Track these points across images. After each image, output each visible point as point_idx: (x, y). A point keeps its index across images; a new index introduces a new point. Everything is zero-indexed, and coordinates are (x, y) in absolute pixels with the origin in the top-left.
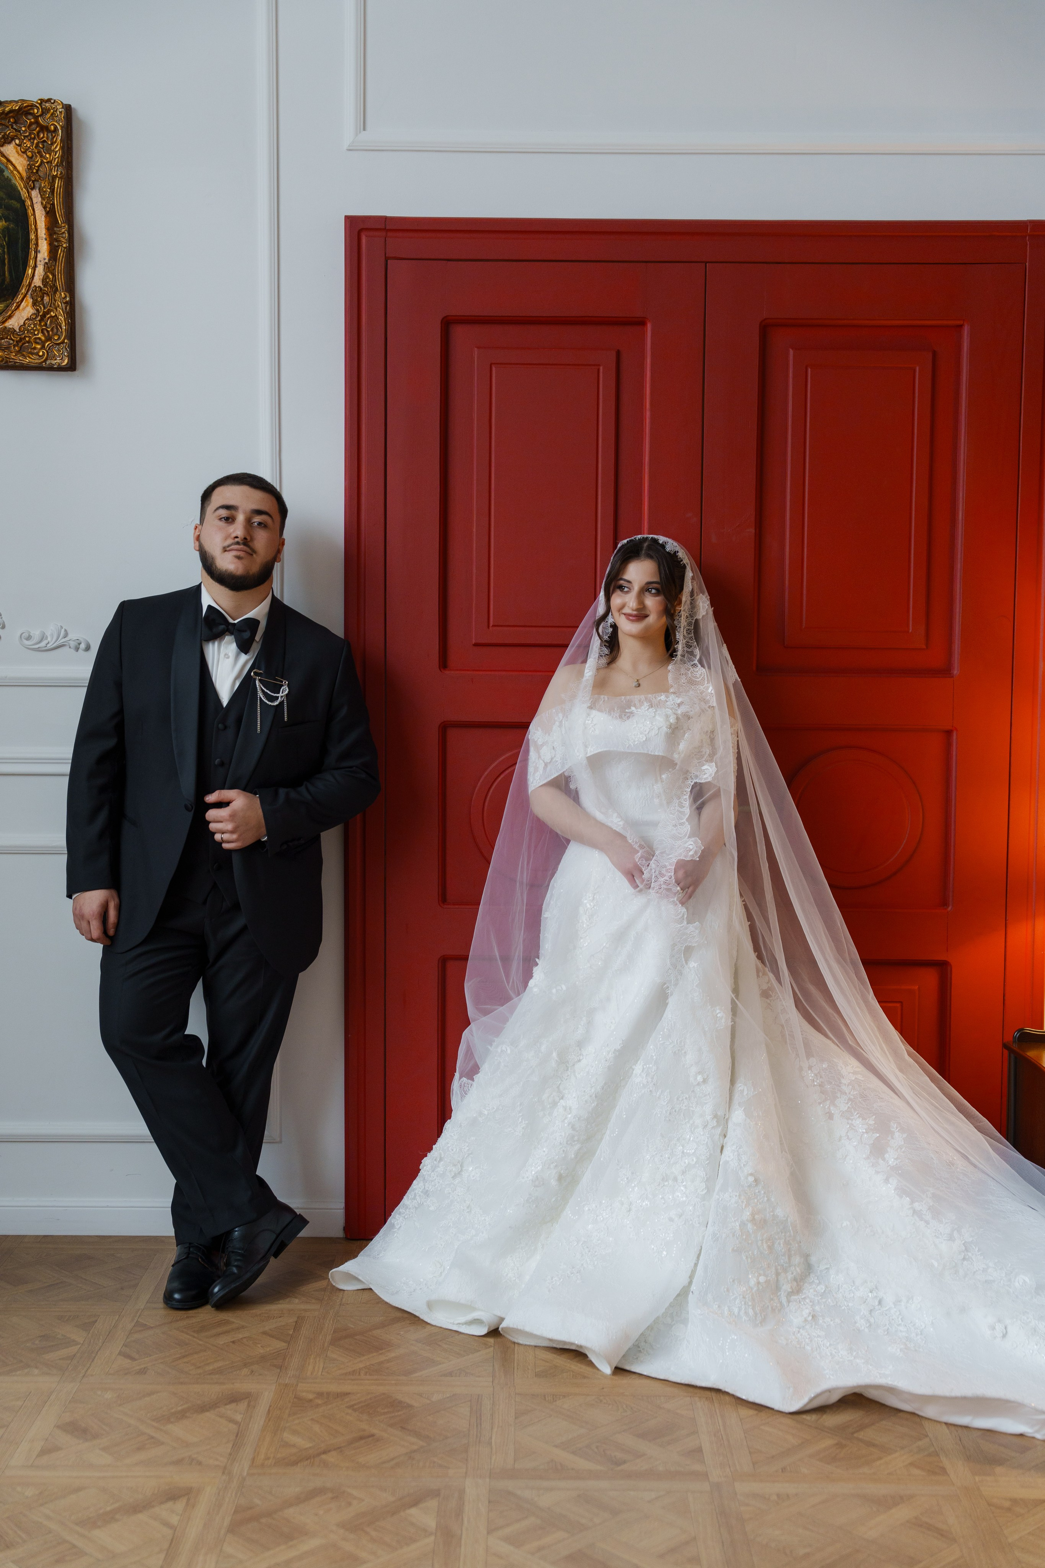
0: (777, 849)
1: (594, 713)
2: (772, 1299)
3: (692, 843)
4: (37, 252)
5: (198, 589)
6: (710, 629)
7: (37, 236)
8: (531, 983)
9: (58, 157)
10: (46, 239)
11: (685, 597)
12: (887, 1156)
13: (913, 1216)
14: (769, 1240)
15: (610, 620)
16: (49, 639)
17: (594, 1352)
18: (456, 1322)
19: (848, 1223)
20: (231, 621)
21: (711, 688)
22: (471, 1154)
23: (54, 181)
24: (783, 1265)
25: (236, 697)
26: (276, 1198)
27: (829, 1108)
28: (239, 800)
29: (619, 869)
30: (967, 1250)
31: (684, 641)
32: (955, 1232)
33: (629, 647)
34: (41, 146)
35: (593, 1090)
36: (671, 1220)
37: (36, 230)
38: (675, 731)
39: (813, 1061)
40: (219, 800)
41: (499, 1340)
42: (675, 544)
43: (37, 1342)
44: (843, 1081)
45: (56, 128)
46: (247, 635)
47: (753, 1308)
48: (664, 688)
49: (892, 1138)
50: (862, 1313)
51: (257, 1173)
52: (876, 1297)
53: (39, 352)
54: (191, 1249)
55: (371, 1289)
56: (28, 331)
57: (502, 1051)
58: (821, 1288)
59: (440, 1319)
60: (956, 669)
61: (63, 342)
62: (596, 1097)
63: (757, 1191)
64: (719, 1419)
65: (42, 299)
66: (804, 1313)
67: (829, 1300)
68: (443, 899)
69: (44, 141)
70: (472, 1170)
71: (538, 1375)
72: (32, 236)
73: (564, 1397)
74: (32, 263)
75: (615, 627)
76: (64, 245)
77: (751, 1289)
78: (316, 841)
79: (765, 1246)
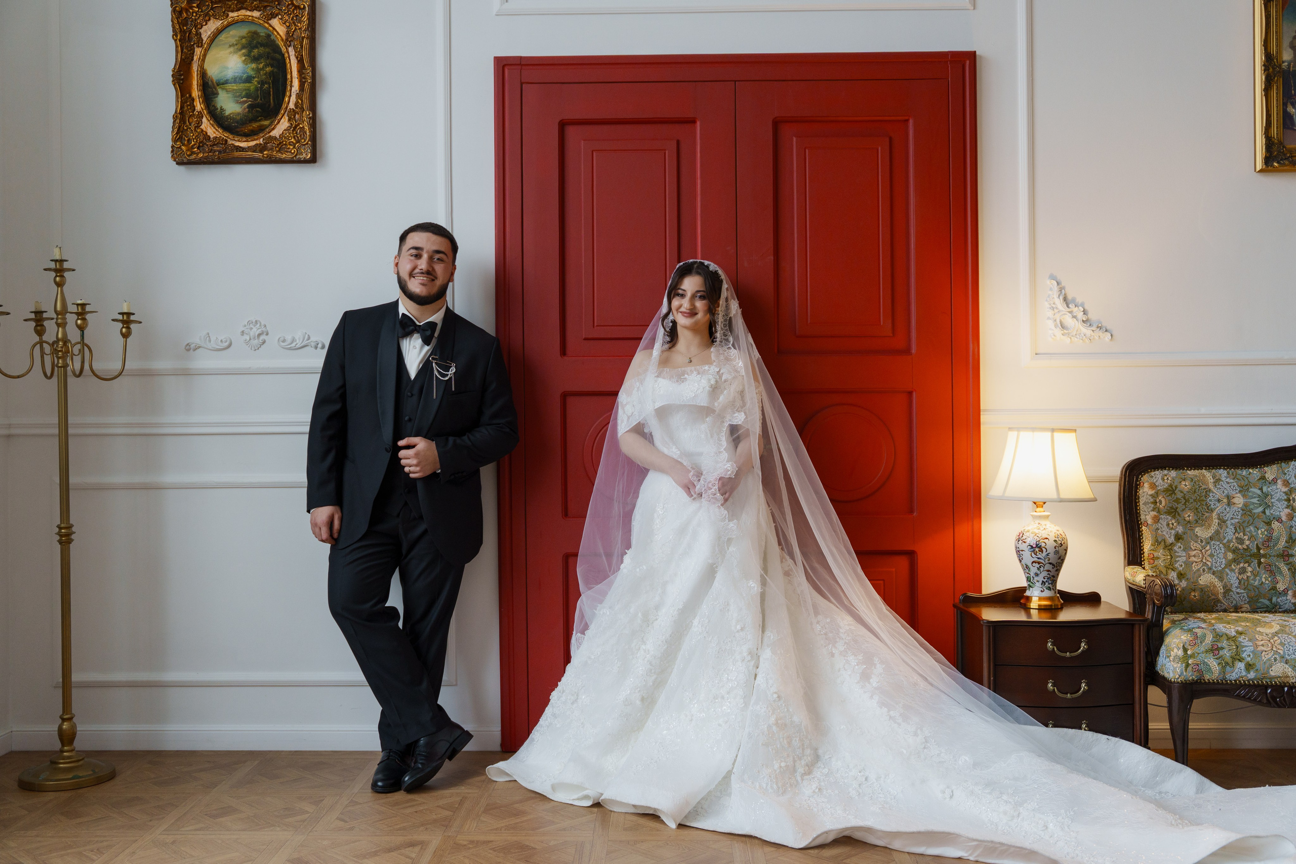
0: (791, 471)
1: (660, 379)
2: (790, 778)
3: (730, 466)
4: (291, 86)
5: (397, 302)
6: (739, 324)
7: (291, 77)
8: (622, 566)
9: (306, 25)
10: (297, 78)
11: (722, 302)
12: (871, 680)
13: (889, 720)
14: (788, 738)
15: (671, 317)
16: (297, 341)
17: (664, 812)
18: (571, 799)
19: (845, 727)
20: (418, 324)
21: (741, 363)
22: (584, 687)
23: (303, 40)
24: (798, 755)
25: (421, 372)
26: (450, 719)
27: (831, 649)
28: (421, 444)
29: (679, 485)
30: (926, 742)
31: (722, 332)
32: (919, 730)
33: (684, 335)
34: (295, 18)
35: (664, 638)
36: (720, 725)
37: (291, 72)
38: (715, 390)
39: (820, 617)
40: (408, 444)
41: (601, 809)
42: (716, 266)
43: (281, 812)
44: (841, 630)
45: (304, 6)
46: (428, 333)
47: (777, 784)
48: (709, 362)
49: (875, 668)
50: (854, 787)
51: (438, 703)
52: (863, 775)
53: (292, 150)
54: (391, 754)
55: (516, 781)
56: (285, 137)
57: (603, 613)
58: (826, 771)
59: (560, 797)
60: (914, 349)
61: (307, 144)
62: (666, 641)
63: (780, 704)
64: (750, 853)
65: (295, 117)
66: (813, 787)
67: (831, 779)
68: (566, 514)
69: (297, 15)
70: (585, 698)
71: (625, 829)
72: (289, 77)
73: (642, 842)
74: (288, 94)
75: (674, 323)
76: (309, 81)
77: (775, 771)
78: (477, 473)
79: (785, 741)
